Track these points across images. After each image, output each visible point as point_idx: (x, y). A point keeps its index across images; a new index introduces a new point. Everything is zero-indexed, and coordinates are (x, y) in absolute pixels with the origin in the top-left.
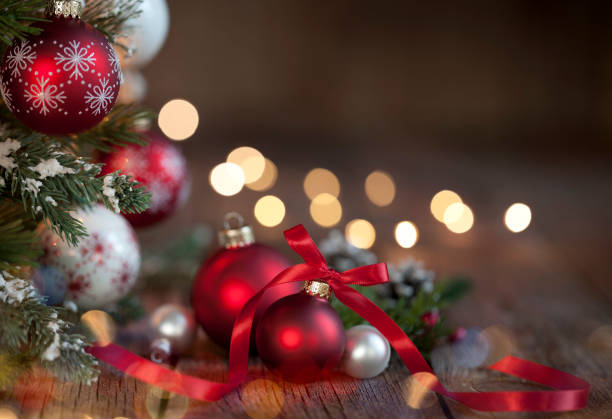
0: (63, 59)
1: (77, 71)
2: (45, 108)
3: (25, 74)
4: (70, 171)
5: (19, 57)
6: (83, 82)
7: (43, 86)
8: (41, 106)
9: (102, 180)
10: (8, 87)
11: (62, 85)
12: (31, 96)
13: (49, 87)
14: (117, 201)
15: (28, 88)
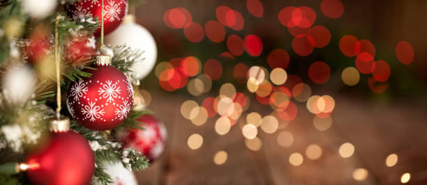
0: (103, 91)
1: (111, 98)
2: (93, 118)
3: (81, 99)
4: (105, 148)
5: (78, 89)
6: (114, 104)
7: (92, 107)
8: (91, 117)
9: (122, 152)
10: (72, 106)
11: (102, 106)
12: (85, 112)
13: (96, 107)
14: (130, 165)
15: (84, 107)
